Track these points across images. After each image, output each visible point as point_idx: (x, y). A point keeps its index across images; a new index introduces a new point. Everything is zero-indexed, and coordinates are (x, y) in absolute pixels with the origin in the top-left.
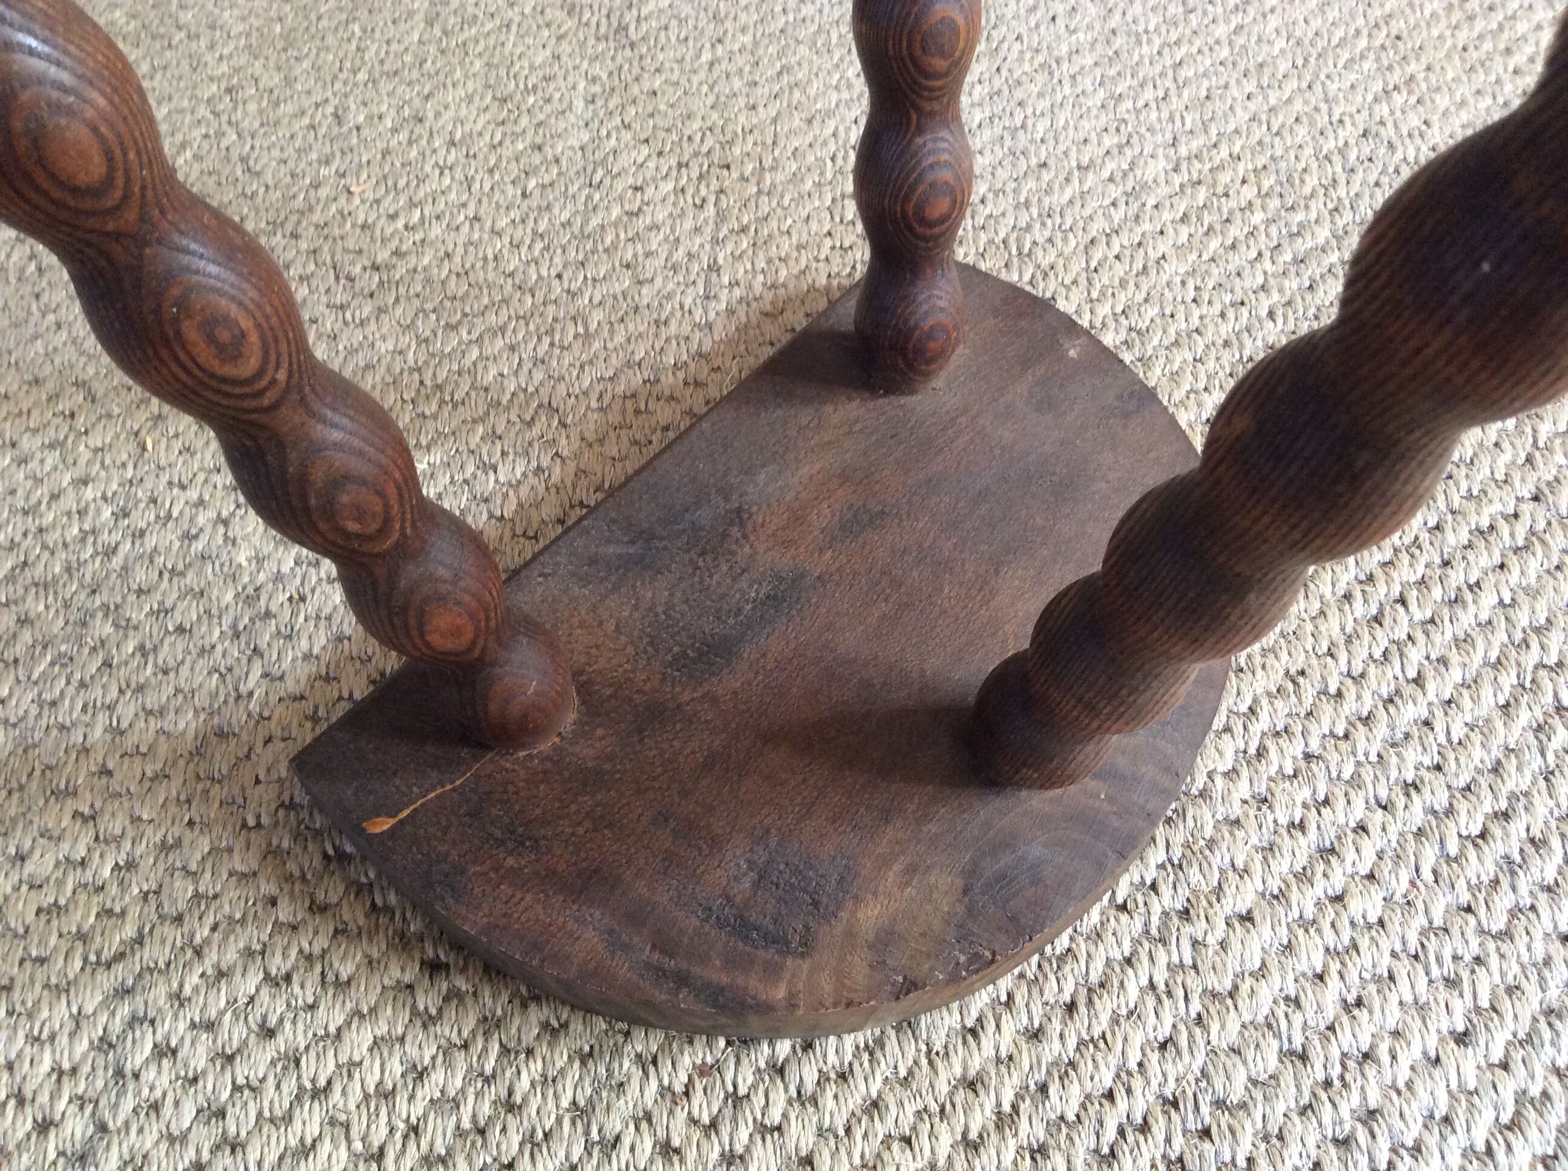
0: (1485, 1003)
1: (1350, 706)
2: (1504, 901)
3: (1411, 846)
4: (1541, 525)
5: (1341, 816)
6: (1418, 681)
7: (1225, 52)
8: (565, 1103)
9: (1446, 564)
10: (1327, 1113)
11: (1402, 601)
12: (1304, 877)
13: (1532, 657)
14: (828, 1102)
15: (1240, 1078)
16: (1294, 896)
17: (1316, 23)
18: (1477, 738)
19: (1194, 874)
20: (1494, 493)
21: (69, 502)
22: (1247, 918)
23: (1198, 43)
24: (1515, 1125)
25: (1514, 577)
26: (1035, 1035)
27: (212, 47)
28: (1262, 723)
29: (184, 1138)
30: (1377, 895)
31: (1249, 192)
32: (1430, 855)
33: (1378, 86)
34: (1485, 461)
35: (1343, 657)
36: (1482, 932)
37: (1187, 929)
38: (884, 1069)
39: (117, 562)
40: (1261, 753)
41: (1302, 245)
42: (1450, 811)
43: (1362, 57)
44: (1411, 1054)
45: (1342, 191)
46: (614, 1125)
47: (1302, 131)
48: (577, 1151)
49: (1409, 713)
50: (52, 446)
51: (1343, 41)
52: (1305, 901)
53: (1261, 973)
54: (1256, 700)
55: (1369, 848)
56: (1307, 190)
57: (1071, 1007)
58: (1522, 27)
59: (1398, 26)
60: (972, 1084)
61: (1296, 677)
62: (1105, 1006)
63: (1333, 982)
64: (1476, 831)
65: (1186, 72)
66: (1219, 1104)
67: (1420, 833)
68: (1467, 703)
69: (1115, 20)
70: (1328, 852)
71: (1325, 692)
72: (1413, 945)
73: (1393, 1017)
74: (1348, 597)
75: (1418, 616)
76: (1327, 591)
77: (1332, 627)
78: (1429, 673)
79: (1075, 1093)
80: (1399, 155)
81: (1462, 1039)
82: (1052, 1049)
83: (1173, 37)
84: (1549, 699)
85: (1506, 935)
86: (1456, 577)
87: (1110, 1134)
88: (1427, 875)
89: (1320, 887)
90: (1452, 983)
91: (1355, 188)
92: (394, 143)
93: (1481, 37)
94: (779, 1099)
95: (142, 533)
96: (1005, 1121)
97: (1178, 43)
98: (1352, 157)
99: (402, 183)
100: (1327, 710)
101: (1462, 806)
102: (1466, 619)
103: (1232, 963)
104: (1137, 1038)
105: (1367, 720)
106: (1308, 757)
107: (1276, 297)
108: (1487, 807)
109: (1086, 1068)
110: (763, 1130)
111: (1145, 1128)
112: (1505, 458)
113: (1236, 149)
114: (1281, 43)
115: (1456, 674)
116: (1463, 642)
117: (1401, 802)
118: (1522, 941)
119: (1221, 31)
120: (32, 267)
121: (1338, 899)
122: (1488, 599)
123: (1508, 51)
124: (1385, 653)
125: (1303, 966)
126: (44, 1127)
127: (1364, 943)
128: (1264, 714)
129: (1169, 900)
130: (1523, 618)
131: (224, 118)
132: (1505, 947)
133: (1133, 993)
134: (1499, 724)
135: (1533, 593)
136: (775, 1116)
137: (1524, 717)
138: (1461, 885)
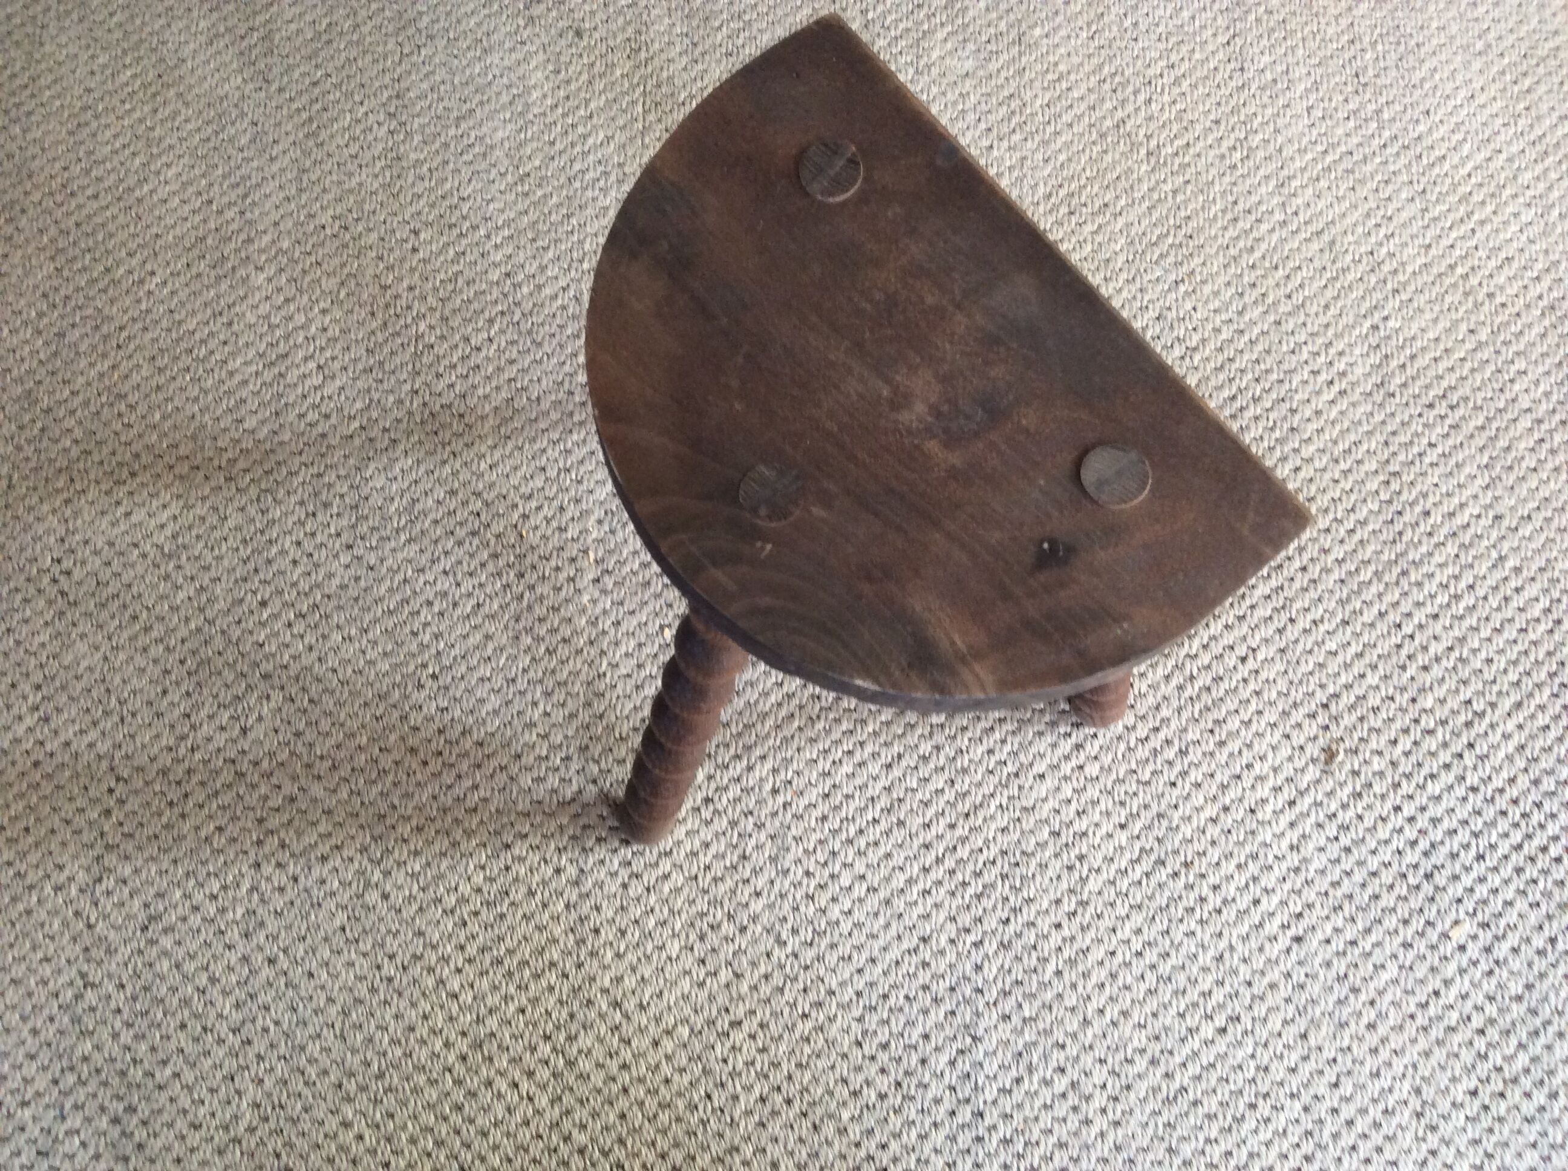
0: (1134, 812)
2: (1150, 768)
10: (1065, 856)
12: (1067, 758)
14: (870, 854)
15: (1033, 842)
16: (1063, 766)
19: (1022, 757)
22: (1042, 776)
24: (1138, 860)
26: (952, 826)
29: (616, 873)
30: (1097, 765)
32: (1122, 747)
33: (1172, 278)
36: (1138, 782)
37: (1017, 782)
38: (892, 841)
42: (1134, 727)
44: (1101, 833)
46: (787, 865)
52: (1067, 768)
53: (1045, 800)
57: (967, 815)
58: (1264, 227)
60: (927, 846)
62: (981, 814)
63: (1074, 803)
64: (1143, 736)
66: (1023, 853)
67: (1119, 738)
68: (1150, 675)
72: (1109, 786)
73: (1097, 817)
79: (967, 848)
81: (1122, 827)
82: (959, 832)
85: (1149, 782)
87: (980, 864)
89: (1074, 762)
90: (1122, 804)
94: (851, 853)
96: (939, 861)
101: (1140, 725)
103: (1034, 795)
104: (993, 827)
108: (1150, 725)
109: (972, 838)
110: (845, 865)
111: (994, 862)
121: (1081, 767)
123: (1252, 249)
125: (1062, 796)
126: (558, 871)
127: (1089, 786)
129: (1010, 768)
132: (1147, 788)
133: (993, 808)
136: (850, 860)
137: (1174, 682)
138: (1133, 761)
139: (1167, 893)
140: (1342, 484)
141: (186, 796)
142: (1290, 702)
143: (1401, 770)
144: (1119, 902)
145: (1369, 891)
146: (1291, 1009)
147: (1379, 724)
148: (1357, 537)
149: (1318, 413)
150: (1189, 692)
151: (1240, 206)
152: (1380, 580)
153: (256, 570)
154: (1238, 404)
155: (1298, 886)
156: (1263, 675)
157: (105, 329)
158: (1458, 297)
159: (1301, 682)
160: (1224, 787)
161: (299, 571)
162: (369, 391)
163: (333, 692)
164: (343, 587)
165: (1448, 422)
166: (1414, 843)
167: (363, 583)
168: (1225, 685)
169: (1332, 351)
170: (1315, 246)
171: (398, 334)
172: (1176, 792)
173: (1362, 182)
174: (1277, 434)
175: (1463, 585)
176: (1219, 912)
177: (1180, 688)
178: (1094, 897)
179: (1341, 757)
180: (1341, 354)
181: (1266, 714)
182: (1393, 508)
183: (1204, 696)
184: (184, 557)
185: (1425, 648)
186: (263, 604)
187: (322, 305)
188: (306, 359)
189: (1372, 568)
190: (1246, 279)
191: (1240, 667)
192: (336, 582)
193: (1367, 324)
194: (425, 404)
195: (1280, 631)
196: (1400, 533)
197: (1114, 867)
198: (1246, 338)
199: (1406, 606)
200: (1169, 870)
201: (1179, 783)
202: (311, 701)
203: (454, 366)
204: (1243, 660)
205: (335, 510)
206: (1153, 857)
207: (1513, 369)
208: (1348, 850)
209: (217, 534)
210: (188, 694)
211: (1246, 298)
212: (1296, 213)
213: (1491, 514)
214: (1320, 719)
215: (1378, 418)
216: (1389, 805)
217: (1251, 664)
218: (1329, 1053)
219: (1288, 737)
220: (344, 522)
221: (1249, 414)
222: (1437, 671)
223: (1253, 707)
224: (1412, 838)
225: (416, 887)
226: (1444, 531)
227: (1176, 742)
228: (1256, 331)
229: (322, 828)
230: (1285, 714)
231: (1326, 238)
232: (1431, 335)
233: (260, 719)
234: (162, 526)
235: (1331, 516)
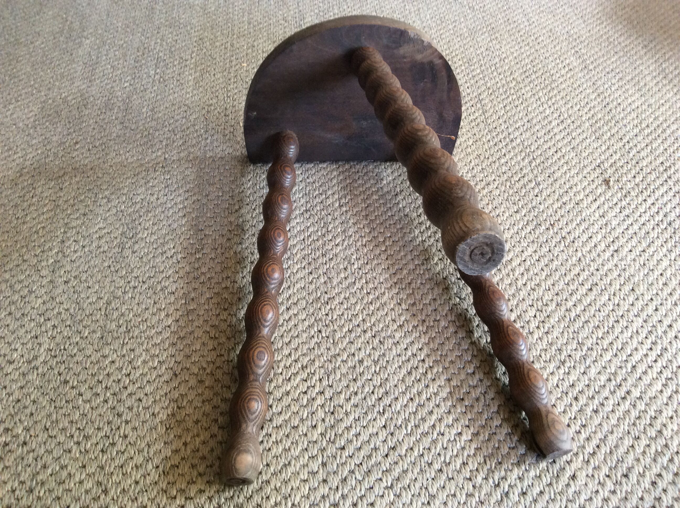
0: (520, 206)
1: (490, 160)
3: (504, 183)
4: (529, 127)
5: (490, 179)
6: (505, 155)
7: (452, 32)
8: (339, 230)
9: (509, 134)
11: (500, 141)
12: (484, 188)
13: (528, 150)
16: (481, 192)
17: (473, 25)
18: (517, 164)
20: (519, 121)
21: (192, 129)
23: (445, 29)
24: (527, 225)
25: (524, 136)
27: (192, 28)
28: (473, 164)
30: (498, 191)
31: (461, 62)
32: (508, 184)
33: (489, 39)
34: (517, 115)
35: (489, 151)
39: (208, 141)
40: (473, 168)
41: (474, 73)
43: (485, 32)
44: (507, 214)
45: (482, 62)
47: (472, 49)
48: (344, 237)
49: (503, 161)
50: (183, 118)
51: (480, 29)
54: (471, 160)
55: (496, 183)
56: (474, 62)
58: (522, 26)
59: (493, 26)
61: (479, 156)
64: (517, 179)
65: (443, 36)
67: (506, 180)
68: (515, 158)
69: (424, 24)
70: (488, 184)
71: (485, 158)
72: (506, 198)
73: (502, 210)
74: (489, 141)
75: (504, 144)
76: (484, 140)
77: (486, 146)
78: (507, 154)
80: (495, 54)
81: (516, 212)
83: (439, 28)
84: (532, 157)
85: (525, 196)
86: (512, 136)
88: (508, 187)
90: (514, 204)
91: (485, 61)
92: (248, 52)
93: (513, 28)
94: (382, 228)
95: (213, 135)
97: (440, 29)
98: (484, 55)
99: (253, 61)
100: (486, 160)
101: (515, 176)
102: (514, 144)
105: (494, 162)
106: (482, 169)
107: (469, 84)
108: (520, 176)
112: (521, 114)
113: (457, 53)
114: (465, 30)
115: (512, 154)
116: (514, 148)
117: (502, 175)
118: (527, 196)
119: (451, 27)
120: (162, 80)
121: (490, 192)
122: (518, 141)
123: (519, 31)
124: (497, 151)
127: (496, 198)
128: (473, 161)
130: (526, 144)
131: (201, 46)
132: (524, 198)
134: (521, 162)
135: (528, 139)
137: (526, 161)
138: (515, 188)
139: (545, 236)
140: (579, 96)
141: (27, 215)
142: (582, 165)
143: (641, 187)
144: (522, 240)
145: (643, 232)
146: (622, 279)
147: (625, 171)
148: (592, 112)
149: (563, 76)
150: (533, 164)
151: (510, 21)
152: (607, 125)
153: (74, 132)
154: (527, 74)
155: (608, 231)
156: (566, 158)
157: (11, 57)
158: (607, 43)
159: (584, 158)
160: (561, 196)
161: (95, 131)
162: (135, 73)
163: (110, 174)
164: (118, 136)
165: (617, 78)
166: (658, 213)
167: (127, 135)
168: (550, 161)
169: (562, 59)
170: (544, 31)
171: (150, 56)
172: (539, 198)
173: (558, 14)
174: (547, 82)
175: (643, 126)
176: (573, 242)
177: (530, 162)
178: (509, 239)
179: (611, 183)
180: (566, 59)
181: (572, 169)
182: (604, 103)
183: (542, 165)
184: (38, 129)
185: (636, 146)
186: (77, 143)
187: (115, 49)
188: (105, 65)
189: (602, 122)
190: (519, 39)
191: (555, 154)
192: (115, 135)
193: (573, 51)
194: (161, 77)
195: (570, 142)
196: (611, 110)
197: (516, 228)
198: (525, 55)
199: (621, 134)
200: (543, 227)
201: (539, 195)
202: (98, 177)
203: (175, 66)
204: (556, 152)
205: (116, 111)
206: (535, 223)
207: (638, 63)
208: (628, 216)
209: (57, 120)
210: (33, 176)
211: (521, 44)
212: (534, 22)
213: (647, 104)
214: (597, 171)
215: (587, 77)
216: (640, 199)
217: (559, 154)
218: (647, 297)
219: (585, 177)
220: (120, 115)
221: (534, 77)
222: (643, 154)
223: (565, 168)
224: (656, 211)
225: (151, 248)
226: (629, 109)
227: (533, 181)
228: (528, 53)
229: (101, 225)
230: (581, 170)
231: (547, 29)
232: (600, 54)
233: (70, 184)
234: (28, 118)
235: (579, 106)
